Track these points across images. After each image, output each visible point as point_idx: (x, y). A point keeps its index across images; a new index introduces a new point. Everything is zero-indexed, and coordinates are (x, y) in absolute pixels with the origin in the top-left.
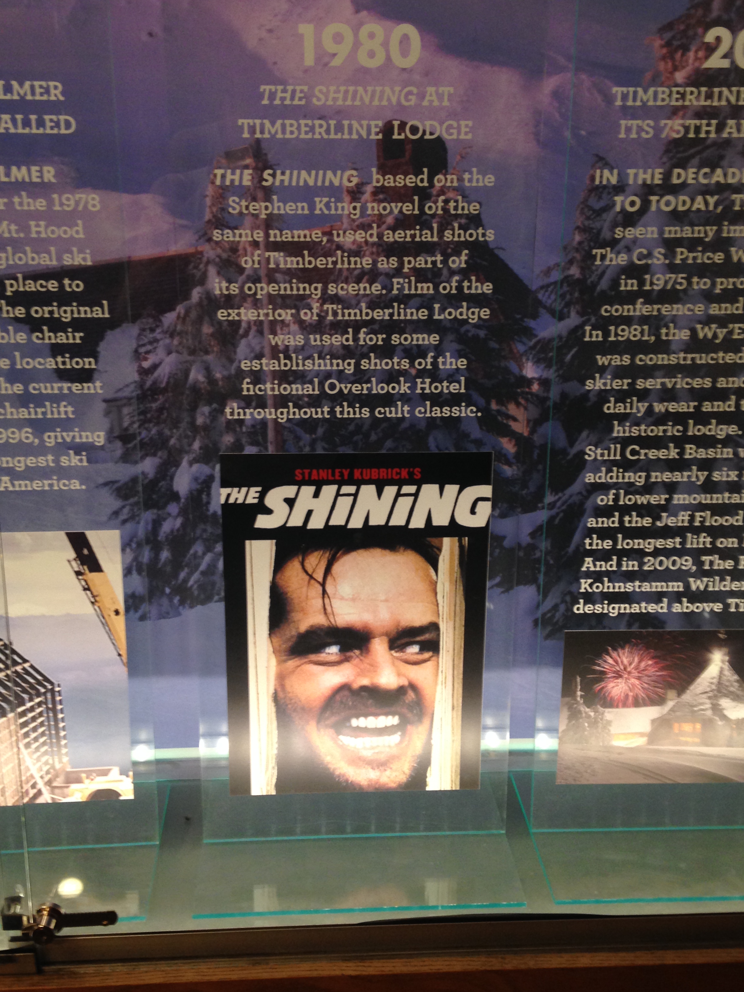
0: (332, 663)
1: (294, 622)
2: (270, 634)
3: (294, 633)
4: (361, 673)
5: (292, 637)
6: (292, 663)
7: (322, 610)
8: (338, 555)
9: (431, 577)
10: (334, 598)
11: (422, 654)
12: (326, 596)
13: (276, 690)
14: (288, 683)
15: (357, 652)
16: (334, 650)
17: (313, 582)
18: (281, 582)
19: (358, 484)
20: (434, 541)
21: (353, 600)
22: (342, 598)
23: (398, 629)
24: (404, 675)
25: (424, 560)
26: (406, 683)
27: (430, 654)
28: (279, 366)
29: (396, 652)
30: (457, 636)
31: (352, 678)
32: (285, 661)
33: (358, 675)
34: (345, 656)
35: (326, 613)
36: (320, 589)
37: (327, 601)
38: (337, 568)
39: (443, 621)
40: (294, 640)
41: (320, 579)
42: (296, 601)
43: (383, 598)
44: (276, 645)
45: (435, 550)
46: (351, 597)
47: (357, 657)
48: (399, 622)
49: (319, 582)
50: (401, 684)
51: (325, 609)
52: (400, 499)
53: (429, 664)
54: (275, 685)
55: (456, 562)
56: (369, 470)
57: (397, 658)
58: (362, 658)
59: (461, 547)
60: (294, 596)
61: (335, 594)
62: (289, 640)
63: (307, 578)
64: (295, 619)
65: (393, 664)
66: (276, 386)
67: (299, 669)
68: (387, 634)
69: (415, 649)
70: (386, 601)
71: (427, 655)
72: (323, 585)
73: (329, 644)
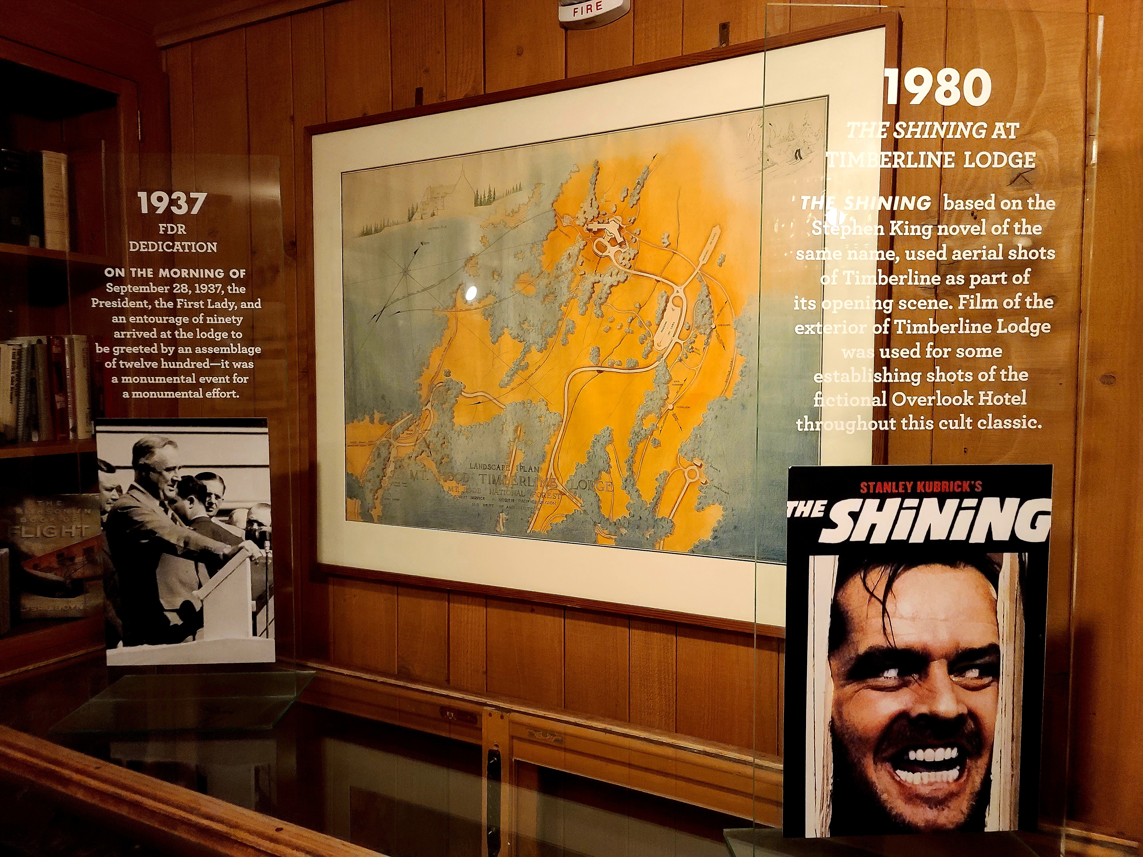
0: (890, 688)
1: (854, 642)
2: (829, 657)
3: (853, 655)
4: (921, 700)
5: (851, 659)
6: (849, 689)
7: (882, 631)
8: (899, 571)
9: (991, 595)
10: (894, 617)
11: (982, 679)
12: (886, 614)
13: (832, 718)
14: (845, 709)
15: (916, 676)
16: (892, 673)
17: (873, 599)
18: (842, 600)
19: (921, 497)
20: (994, 556)
21: (913, 619)
22: (902, 617)
23: (957, 651)
24: (964, 703)
25: (984, 576)
26: (965, 711)
27: (990, 679)
28: (850, 379)
29: (955, 676)
30: (1017, 659)
31: (910, 705)
32: (843, 686)
33: (916, 702)
34: (904, 680)
35: (885, 634)
36: (881, 607)
37: (886, 619)
38: (897, 584)
39: (1003, 643)
40: (853, 662)
41: (881, 598)
42: (856, 620)
43: (943, 617)
44: (835, 668)
45: (995, 566)
46: (911, 615)
47: (916, 681)
48: (958, 643)
49: (879, 600)
50: (960, 712)
51: (884, 629)
52: (961, 512)
53: (989, 689)
54: (832, 712)
55: (1017, 579)
56: (931, 483)
57: (956, 683)
58: (920, 682)
59: (1021, 562)
60: (855, 615)
61: (895, 612)
62: (848, 662)
63: (868, 595)
64: (855, 641)
65: (953, 691)
66: (846, 399)
67: (857, 694)
68: (946, 657)
69: (974, 673)
70: (946, 620)
71: (986, 680)
72: (884, 603)
73: (888, 669)
